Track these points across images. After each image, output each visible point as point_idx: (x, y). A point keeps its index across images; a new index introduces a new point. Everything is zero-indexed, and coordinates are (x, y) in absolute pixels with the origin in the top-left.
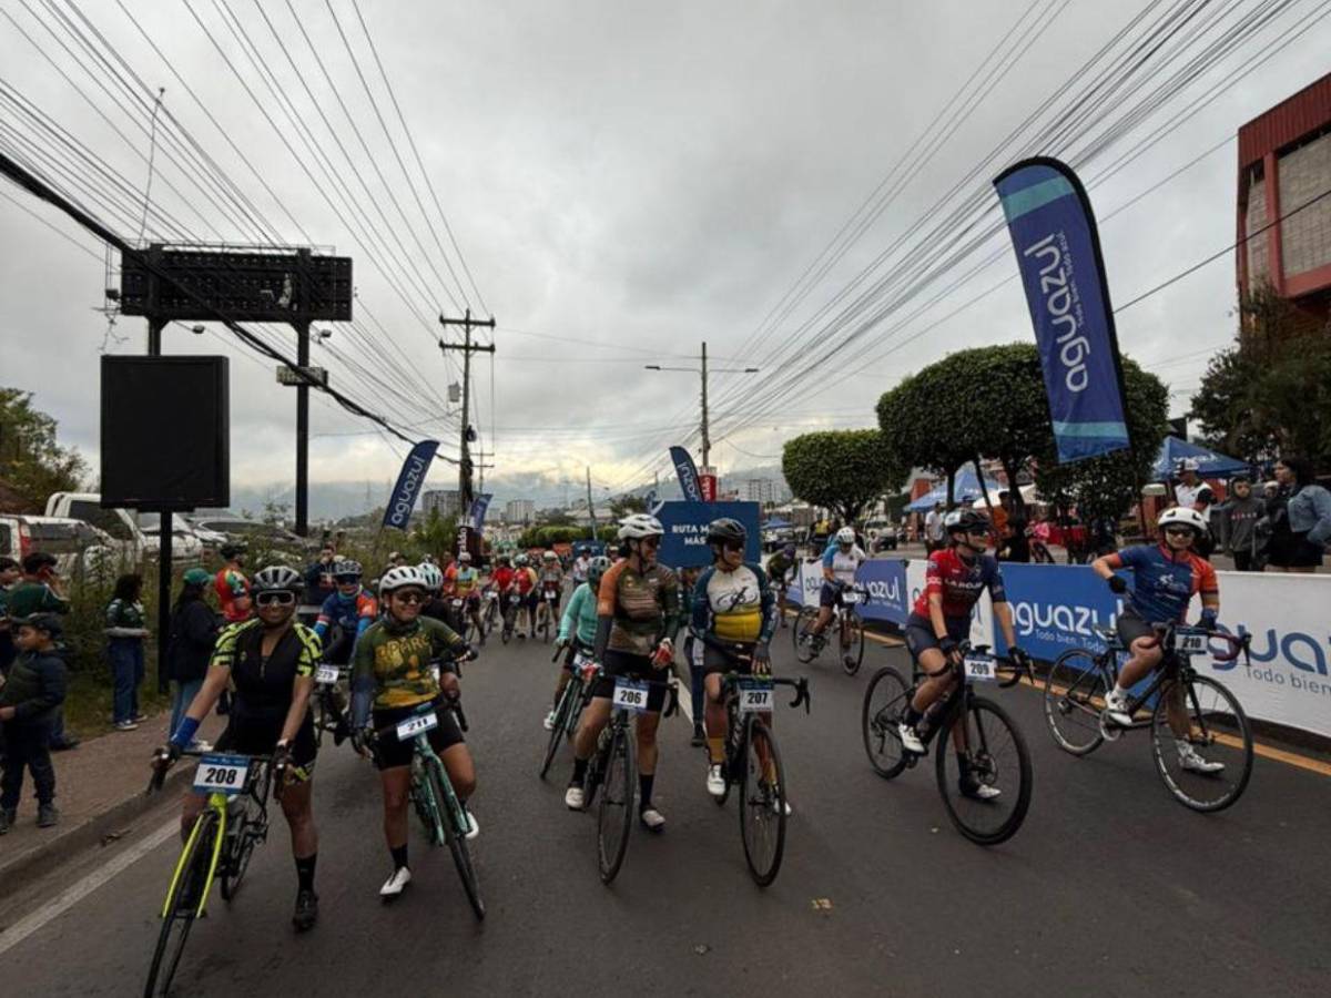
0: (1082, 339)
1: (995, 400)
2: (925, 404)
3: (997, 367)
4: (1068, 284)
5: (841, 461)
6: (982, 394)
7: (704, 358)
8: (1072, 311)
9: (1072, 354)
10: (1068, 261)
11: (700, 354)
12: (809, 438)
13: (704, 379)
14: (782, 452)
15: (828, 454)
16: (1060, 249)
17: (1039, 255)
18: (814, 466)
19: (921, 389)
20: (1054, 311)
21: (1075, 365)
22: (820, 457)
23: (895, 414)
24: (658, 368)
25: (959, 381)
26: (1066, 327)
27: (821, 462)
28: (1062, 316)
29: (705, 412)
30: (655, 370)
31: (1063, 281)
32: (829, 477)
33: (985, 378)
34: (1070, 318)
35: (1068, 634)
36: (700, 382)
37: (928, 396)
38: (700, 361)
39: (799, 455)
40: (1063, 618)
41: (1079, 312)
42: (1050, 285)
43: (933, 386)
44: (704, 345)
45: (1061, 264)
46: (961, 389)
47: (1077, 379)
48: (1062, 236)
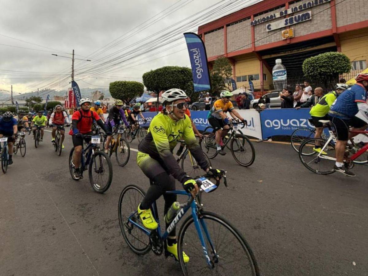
0: (201, 69)
1: (174, 78)
2: (157, 77)
3: (175, 71)
4: (199, 58)
5: (127, 89)
6: (171, 76)
7: (73, 55)
8: (199, 63)
9: (199, 71)
10: (199, 54)
11: (72, 53)
12: (119, 82)
13: (73, 61)
14: (109, 85)
15: (124, 87)
16: (198, 51)
17: (194, 51)
18: (121, 90)
19: (157, 73)
20: (196, 62)
21: (199, 74)
22: (122, 87)
23: (148, 79)
24: (57, 55)
25: (166, 73)
26: (198, 66)
27: (122, 89)
28: (197, 64)
29: (73, 71)
30: (56, 56)
31: (198, 57)
32: (124, 93)
33: (172, 73)
34: (199, 65)
35: (198, 124)
36: (72, 62)
37: (158, 75)
38: (72, 55)
39: (116, 86)
40: (197, 121)
41: (201, 64)
42: (195, 58)
43: (160, 73)
44: (73, 50)
45: (198, 54)
46: (167, 75)
47: (199, 76)
48: (198, 49)
